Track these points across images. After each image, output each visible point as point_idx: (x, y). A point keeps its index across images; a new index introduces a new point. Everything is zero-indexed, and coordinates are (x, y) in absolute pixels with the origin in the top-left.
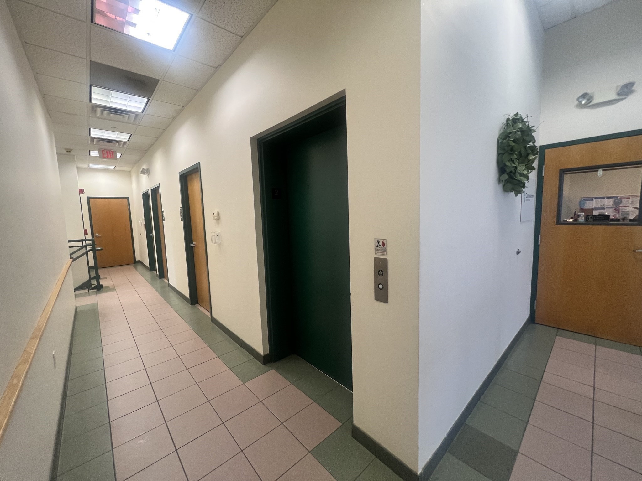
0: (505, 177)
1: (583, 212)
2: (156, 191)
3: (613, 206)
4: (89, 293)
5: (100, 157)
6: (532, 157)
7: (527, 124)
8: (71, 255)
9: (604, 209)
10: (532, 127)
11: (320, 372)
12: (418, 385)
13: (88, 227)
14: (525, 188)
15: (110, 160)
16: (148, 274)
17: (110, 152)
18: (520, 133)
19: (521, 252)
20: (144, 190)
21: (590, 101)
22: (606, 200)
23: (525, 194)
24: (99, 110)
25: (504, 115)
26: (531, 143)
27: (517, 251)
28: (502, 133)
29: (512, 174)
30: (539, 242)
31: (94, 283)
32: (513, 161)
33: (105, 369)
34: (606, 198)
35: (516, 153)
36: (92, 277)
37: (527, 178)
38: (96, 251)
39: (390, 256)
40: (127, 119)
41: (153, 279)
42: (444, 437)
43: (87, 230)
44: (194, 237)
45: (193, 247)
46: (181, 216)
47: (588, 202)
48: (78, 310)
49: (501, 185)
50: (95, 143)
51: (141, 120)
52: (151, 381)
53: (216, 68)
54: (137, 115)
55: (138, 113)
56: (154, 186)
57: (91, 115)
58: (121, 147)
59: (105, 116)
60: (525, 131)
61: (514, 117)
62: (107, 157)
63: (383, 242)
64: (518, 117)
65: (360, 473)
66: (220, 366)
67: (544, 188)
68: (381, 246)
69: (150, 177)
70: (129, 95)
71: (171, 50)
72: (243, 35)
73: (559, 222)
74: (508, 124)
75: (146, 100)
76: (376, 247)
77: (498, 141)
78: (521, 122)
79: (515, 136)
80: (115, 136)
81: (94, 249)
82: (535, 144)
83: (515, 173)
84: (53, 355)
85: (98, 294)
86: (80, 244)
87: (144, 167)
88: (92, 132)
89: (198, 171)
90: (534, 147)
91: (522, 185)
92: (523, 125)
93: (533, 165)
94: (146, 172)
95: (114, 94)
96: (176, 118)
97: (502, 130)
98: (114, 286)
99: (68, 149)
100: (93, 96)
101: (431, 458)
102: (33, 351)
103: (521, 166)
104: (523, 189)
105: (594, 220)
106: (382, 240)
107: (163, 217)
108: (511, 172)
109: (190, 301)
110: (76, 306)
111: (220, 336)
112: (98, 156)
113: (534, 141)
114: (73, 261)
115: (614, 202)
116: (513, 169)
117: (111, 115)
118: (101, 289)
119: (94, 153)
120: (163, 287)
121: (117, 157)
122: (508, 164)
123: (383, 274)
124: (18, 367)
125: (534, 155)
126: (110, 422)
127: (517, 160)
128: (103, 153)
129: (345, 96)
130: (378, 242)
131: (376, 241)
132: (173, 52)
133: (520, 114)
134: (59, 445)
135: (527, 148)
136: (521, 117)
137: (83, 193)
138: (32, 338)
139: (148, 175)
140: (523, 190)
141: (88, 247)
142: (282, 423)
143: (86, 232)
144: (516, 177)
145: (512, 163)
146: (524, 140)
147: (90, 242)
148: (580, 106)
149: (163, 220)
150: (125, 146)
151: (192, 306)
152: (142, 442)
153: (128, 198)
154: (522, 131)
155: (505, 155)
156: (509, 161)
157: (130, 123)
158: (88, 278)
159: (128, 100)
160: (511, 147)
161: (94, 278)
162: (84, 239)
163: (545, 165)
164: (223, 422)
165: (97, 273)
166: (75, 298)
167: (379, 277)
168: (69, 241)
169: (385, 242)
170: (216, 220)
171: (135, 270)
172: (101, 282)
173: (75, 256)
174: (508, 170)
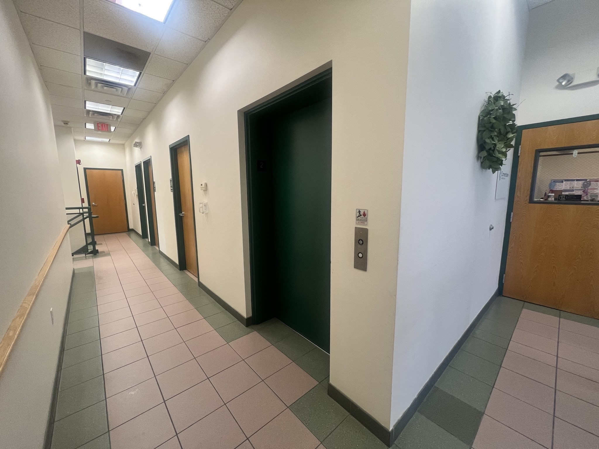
0: (484, 154)
1: (552, 193)
2: (148, 163)
3: (582, 188)
4: (86, 257)
5: (95, 130)
6: (510, 135)
7: (509, 102)
8: (68, 222)
9: (573, 191)
10: (514, 105)
11: (299, 335)
12: (393, 349)
13: (85, 196)
14: (503, 165)
15: (104, 133)
16: (141, 241)
17: (104, 125)
18: (501, 111)
19: (494, 228)
20: (137, 162)
21: (570, 82)
22: (576, 182)
23: (500, 172)
24: (93, 82)
25: (486, 93)
26: (511, 122)
27: (490, 227)
28: (483, 110)
29: (491, 152)
30: (511, 219)
31: (91, 248)
32: (493, 138)
33: (100, 327)
34: (575, 180)
35: (496, 130)
36: (88, 242)
37: (506, 156)
38: (93, 219)
39: (371, 226)
40: (120, 92)
41: (145, 245)
42: (414, 398)
43: (83, 198)
44: (183, 208)
45: (182, 216)
46: (171, 187)
47: (558, 184)
48: (76, 272)
49: (479, 162)
50: (90, 116)
51: (134, 94)
52: (142, 338)
53: (205, 42)
54: (129, 88)
55: (130, 87)
56: (146, 158)
57: (85, 88)
58: (115, 120)
59: (99, 88)
60: (506, 108)
61: (496, 94)
62: (102, 130)
63: (364, 212)
64: (500, 95)
65: (334, 428)
66: (206, 326)
67: (520, 167)
68: (362, 216)
69: (142, 149)
70: (122, 68)
71: (161, 22)
72: (232, 8)
73: (531, 201)
74: (490, 102)
75: (138, 73)
76: (357, 217)
77: (479, 118)
78: (503, 99)
79: (496, 114)
80: (110, 109)
81: (90, 217)
82: (514, 122)
83: (493, 151)
84: (51, 312)
85: (95, 258)
86: (77, 211)
87: (137, 140)
88: (87, 105)
89: (187, 144)
90: (514, 125)
91: (500, 162)
92: (504, 103)
93: (511, 143)
94: (139, 145)
95: (107, 66)
96: (167, 92)
97: (483, 107)
98: (109, 252)
99: (65, 121)
100: (88, 68)
101: (402, 416)
102: (30, 307)
103: (500, 143)
104: (500, 166)
105: (566, 200)
106: (363, 211)
107: (154, 188)
108: (490, 149)
109: (179, 267)
110: (74, 268)
111: (206, 300)
112: (94, 128)
113: (514, 119)
114: (70, 227)
115: (583, 184)
116: (492, 147)
117: (105, 88)
118: (97, 254)
119: (90, 126)
120: (154, 254)
121: (112, 131)
122: (488, 141)
123: (363, 243)
124: (14, 320)
125: (513, 134)
126: (104, 374)
127: (497, 138)
128: (98, 126)
129: (331, 68)
130: (359, 212)
131: (358, 211)
132: (164, 24)
133: (502, 92)
134: (57, 394)
135: (506, 126)
136: (503, 95)
137: (80, 164)
138: (29, 295)
139: (141, 148)
140: (500, 168)
141: (84, 214)
142: (263, 380)
143: (83, 201)
144: (495, 154)
145: (491, 140)
146: (504, 118)
147: (86, 210)
148: (560, 87)
149: (154, 190)
150: (119, 120)
151: (181, 271)
152: (133, 393)
153: (122, 170)
154: (503, 108)
155: (485, 132)
156: (489, 138)
157: (124, 97)
158: (85, 244)
159: (121, 73)
160: (491, 124)
161: (90, 244)
162: (81, 207)
163: (521, 145)
164: (208, 377)
165: (93, 239)
166: (73, 261)
167: (359, 246)
168: (67, 209)
169: (366, 212)
170: (204, 190)
171: (128, 237)
172: (97, 248)
173: (72, 222)
174: (487, 147)
